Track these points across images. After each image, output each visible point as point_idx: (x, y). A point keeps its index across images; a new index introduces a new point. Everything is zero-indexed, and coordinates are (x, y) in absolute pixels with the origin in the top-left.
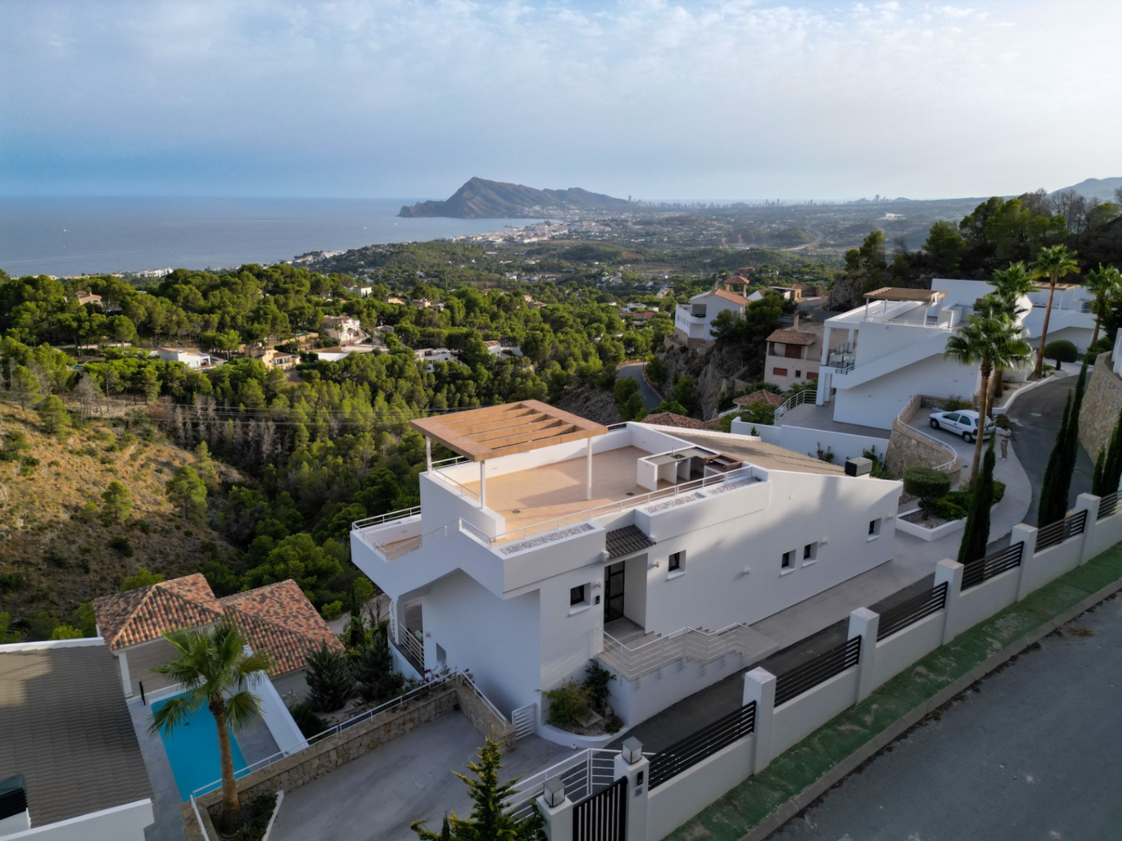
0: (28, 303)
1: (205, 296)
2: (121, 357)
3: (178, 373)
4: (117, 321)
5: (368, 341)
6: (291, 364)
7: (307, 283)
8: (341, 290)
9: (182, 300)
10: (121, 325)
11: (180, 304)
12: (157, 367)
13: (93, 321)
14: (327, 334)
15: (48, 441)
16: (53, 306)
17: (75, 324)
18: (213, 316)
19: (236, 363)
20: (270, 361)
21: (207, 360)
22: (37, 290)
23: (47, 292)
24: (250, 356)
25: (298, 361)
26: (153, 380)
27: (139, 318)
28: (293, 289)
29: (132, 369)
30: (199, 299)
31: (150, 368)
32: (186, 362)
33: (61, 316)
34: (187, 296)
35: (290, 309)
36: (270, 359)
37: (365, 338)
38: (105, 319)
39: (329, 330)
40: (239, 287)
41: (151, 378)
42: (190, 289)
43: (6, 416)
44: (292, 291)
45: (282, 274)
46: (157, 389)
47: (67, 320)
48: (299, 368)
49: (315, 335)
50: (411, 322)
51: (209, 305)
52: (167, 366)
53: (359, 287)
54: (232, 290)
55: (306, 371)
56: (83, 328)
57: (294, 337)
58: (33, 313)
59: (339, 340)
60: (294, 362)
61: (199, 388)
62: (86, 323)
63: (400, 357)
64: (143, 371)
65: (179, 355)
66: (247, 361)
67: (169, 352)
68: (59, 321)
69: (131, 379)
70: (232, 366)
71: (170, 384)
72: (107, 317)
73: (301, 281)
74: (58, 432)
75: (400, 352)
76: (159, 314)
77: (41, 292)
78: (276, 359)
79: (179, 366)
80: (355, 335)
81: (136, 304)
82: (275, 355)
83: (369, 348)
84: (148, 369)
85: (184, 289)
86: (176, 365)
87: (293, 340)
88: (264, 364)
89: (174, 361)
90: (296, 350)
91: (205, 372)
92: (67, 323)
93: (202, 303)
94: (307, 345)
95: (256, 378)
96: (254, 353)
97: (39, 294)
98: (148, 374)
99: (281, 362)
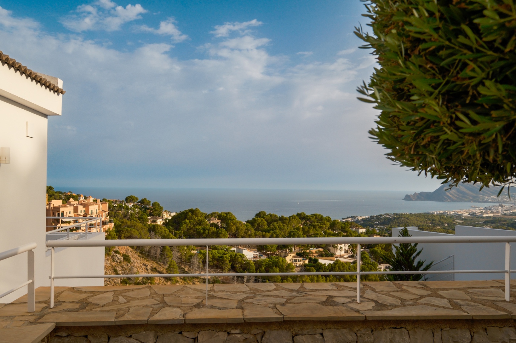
0: (186, 220)
1: (269, 224)
2: (218, 249)
3: (240, 260)
4: (220, 231)
5: (352, 257)
6: (302, 263)
7: (328, 224)
8: (347, 229)
9: (256, 225)
10: (221, 233)
11: (256, 227)
12: (231, 256)
13: (210, 230)
14: (329, 250)
15: (165, 283)
16: (196, 222)
17: (202, 231)
18: (267, 233)
19: (272, 259)
20: (290, 260)
21: (257, 255)
22: (193, 215)
23: (197, 216)
24: (281, 256)
25: (307, 262)
26: (227, 262)
27: (232, 231)
28: (318, 226)
29: (219, 255)
30: (264, 225)
31: (227, 256)
32: (245, 255)
33: (197, 227)
34: (259, 223)
35: (310, 234)
36: (291, 259)
37: (350, 255)
38: (215, 230)
39: (330, 248)
40: (287, 222)
41: (226, 261)
42: (262, 220)
43: (153, 268)
44: (317, 227)
45: (316, 218)
46: (229, 266)
47: (200, 229)
48: (305, 265)
49: (321, 250)
50: (382, 249)
51: (269, 229)
52: (236, 255)
53: (359, 229)
54: (283, 223)
55: (308, 268)
56: (205, 233)
57: (309, 249)
58: (187, 225)
59: (335, 254)
60: (304, 262)
61: (249, 269)
62: (207, 231)
63: (368, 267)
64: (223, 256)
65: (243, 250)
66: (277, 258)
67: (240, 249)
68: (196, 229)
69: (218, 260)
70: (269, 260)
71: (236, 265)
72: (217, 229)
73: (324, 222)
74: (172, 280)
75: (369, 264)
76: (241, 230)
77: (194, 216)
78: (294, 259)
79: (242, 256)
80: (345, 252)
81: (232, 224)
82: (294, 257)
83: (351, 260)
84: (226, 255)
85: (258, 220)
86: (240, 255)
87: (308, 251)
88: (286, 261)
89: (240, 254)
90: (308, 256)
91: (254, 261)
92: (199, 230)
93: (266, 227)
94: (315, 255)
95: (279, 267)
96: (283, 254)
97: (193, 217)
98: (225, 258)
99: (296, 261)
